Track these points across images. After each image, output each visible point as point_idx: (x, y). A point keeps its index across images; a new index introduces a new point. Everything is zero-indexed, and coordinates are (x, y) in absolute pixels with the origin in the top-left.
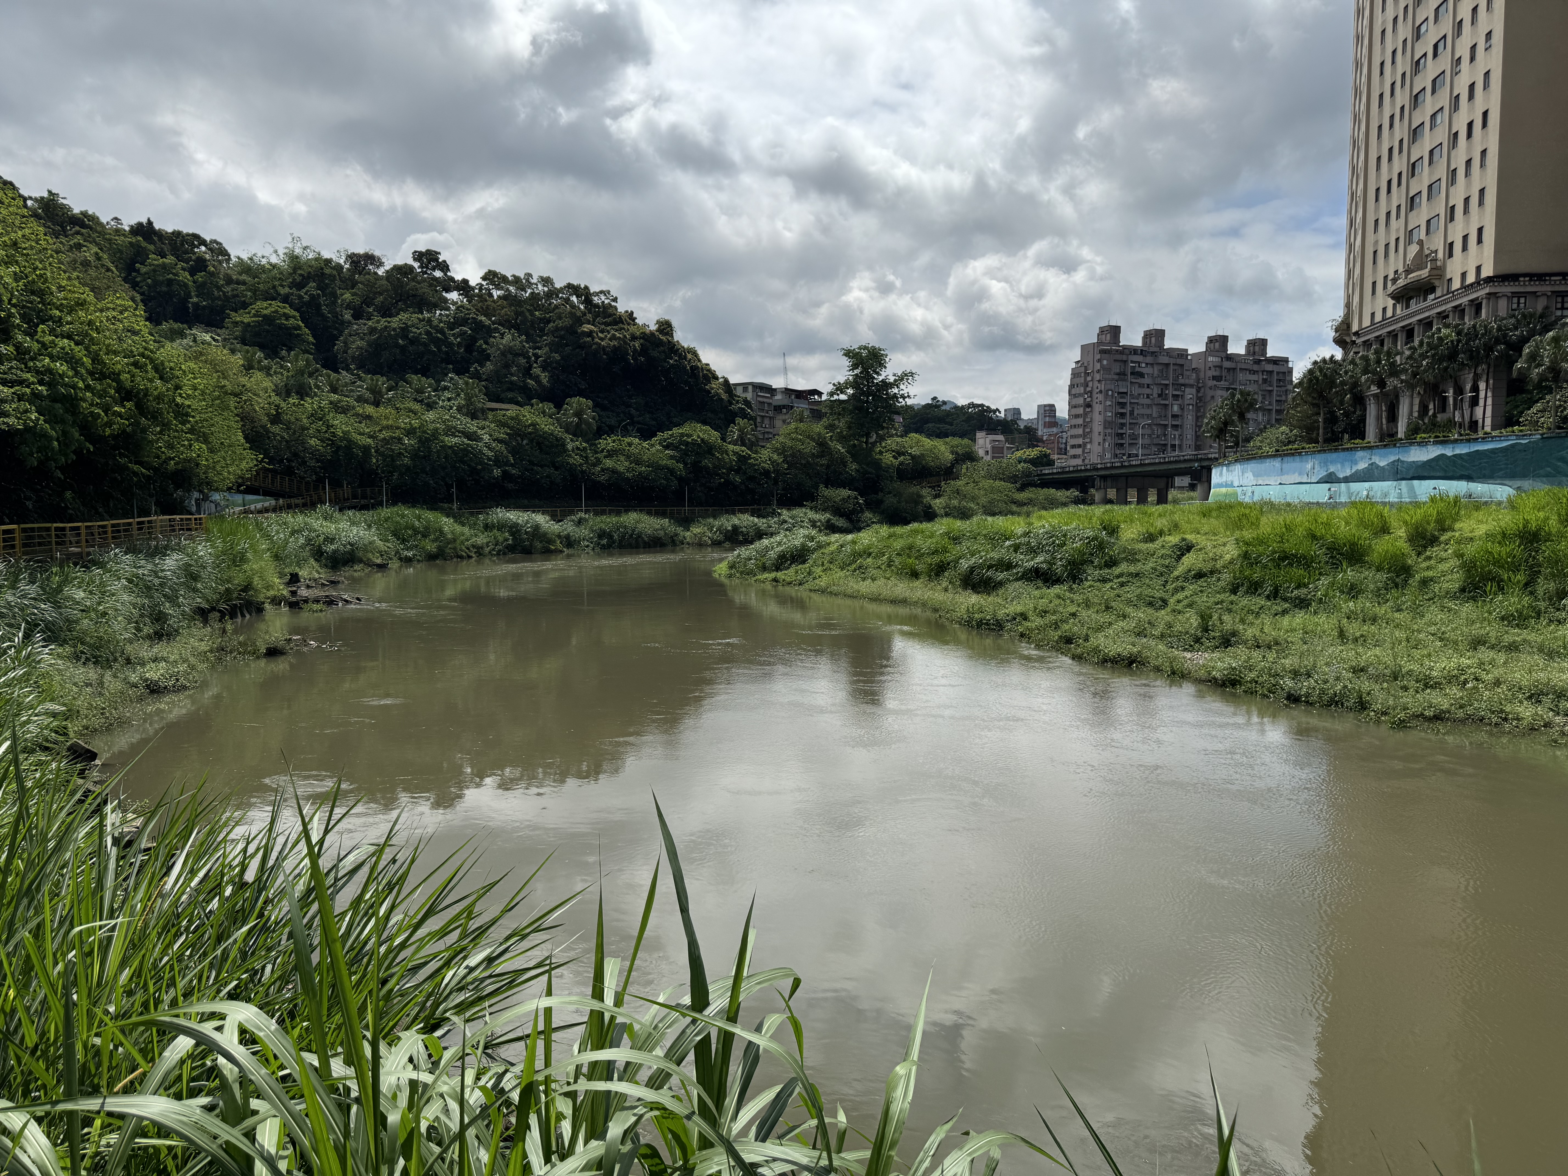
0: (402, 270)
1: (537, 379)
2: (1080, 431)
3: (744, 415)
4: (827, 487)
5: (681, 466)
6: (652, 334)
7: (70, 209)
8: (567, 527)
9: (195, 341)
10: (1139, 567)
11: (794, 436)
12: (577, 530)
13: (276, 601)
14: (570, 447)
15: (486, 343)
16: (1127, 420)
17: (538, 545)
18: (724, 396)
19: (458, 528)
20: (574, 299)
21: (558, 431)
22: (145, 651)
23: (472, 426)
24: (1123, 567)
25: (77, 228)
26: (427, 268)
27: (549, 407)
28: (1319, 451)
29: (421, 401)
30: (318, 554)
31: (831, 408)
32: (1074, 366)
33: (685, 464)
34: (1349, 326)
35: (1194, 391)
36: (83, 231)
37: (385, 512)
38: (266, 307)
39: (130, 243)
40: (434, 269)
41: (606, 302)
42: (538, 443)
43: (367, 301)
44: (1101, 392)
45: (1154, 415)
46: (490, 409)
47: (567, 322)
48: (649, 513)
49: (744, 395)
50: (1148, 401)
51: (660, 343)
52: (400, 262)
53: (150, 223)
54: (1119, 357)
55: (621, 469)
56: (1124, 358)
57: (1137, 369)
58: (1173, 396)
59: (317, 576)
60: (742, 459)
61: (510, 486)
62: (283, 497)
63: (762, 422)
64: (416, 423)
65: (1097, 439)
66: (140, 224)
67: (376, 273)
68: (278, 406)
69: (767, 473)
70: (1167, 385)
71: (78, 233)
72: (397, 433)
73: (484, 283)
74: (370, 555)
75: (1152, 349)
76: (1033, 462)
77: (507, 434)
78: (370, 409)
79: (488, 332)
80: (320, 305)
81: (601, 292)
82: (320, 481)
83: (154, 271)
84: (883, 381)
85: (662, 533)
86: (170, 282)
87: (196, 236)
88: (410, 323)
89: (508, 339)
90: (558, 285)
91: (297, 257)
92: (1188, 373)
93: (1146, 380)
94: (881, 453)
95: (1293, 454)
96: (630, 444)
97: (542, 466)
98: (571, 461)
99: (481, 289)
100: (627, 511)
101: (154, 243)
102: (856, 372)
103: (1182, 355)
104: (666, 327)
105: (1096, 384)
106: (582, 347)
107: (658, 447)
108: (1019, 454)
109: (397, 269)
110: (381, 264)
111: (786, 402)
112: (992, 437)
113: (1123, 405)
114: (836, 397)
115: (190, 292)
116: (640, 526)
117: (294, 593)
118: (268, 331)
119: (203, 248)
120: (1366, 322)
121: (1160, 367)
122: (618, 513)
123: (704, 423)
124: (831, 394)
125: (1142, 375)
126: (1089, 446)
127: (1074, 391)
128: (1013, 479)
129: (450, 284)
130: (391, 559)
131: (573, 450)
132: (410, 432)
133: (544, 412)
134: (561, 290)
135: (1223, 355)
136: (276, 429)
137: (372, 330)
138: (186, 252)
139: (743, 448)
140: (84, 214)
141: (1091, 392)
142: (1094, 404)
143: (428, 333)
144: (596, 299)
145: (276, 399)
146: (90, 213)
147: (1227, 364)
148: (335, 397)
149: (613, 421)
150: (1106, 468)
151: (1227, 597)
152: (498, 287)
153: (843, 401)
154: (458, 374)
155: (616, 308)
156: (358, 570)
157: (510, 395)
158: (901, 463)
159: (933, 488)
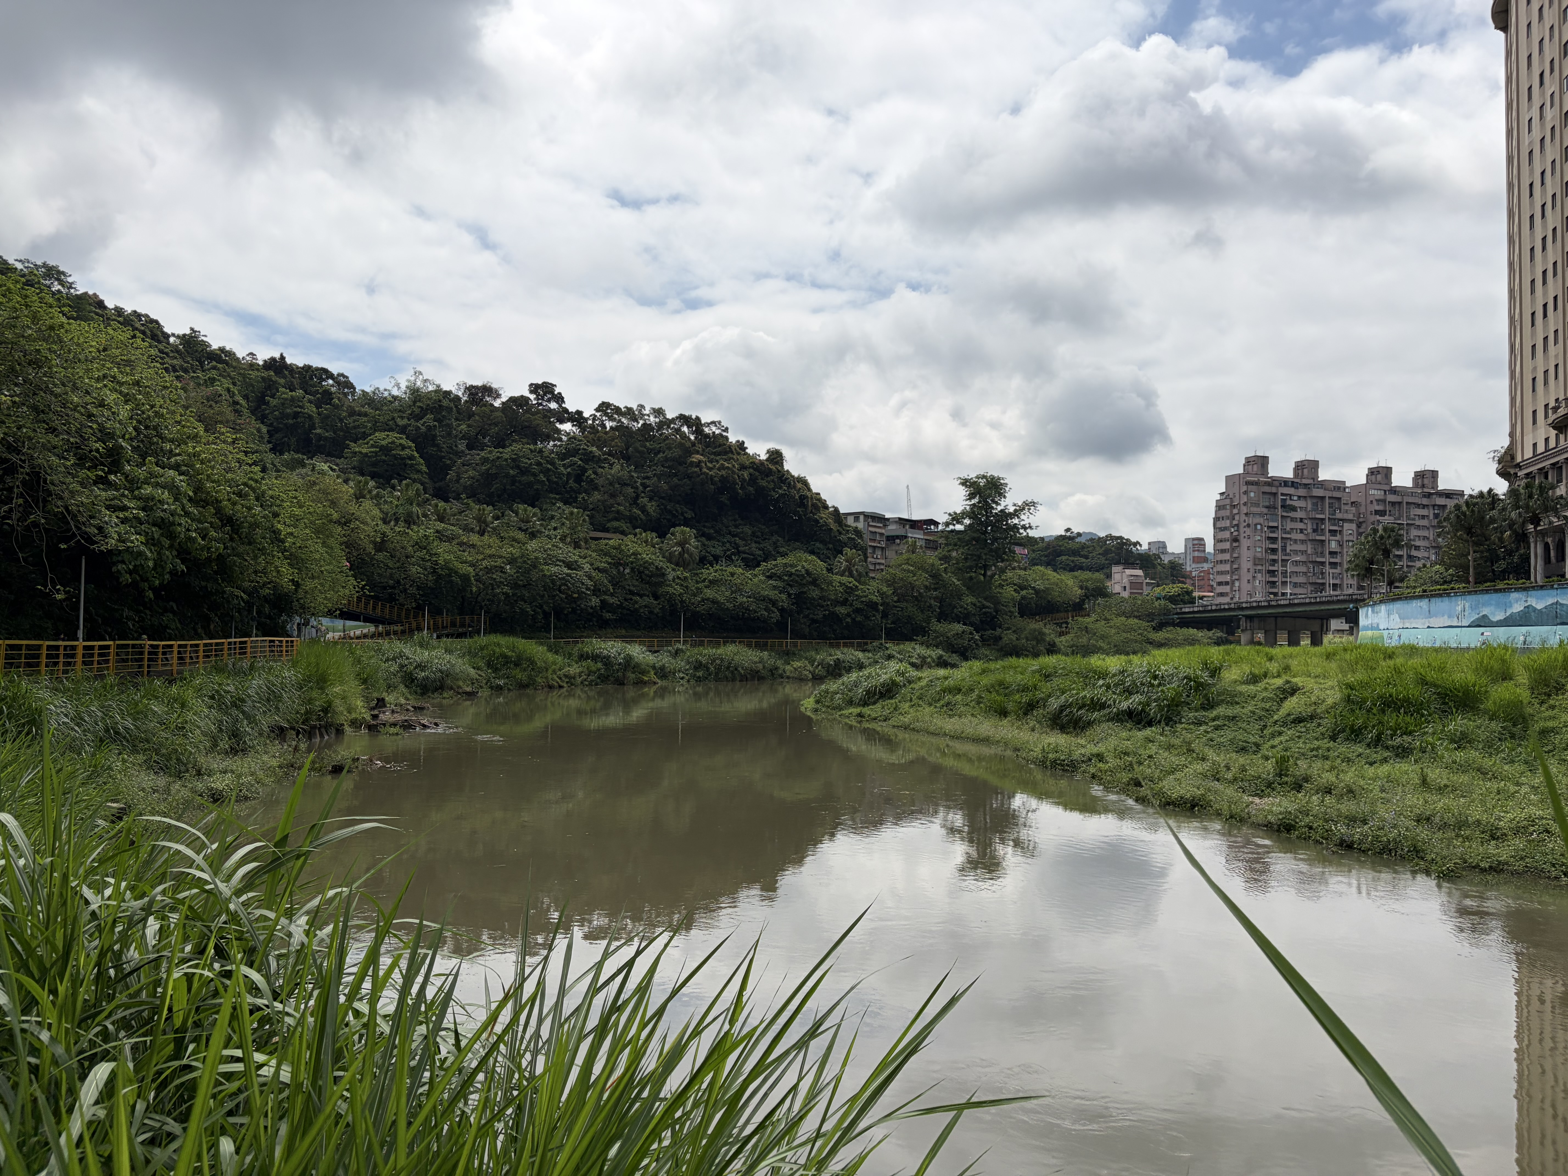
0: (519, 401)
1: (643, 510)
2: (1227, 567)
3: (855, 546)
4: (939, 621)
5: (784, 596)
6: (762, 463)
7: (210, 346)
8: (664, 659)
9: (313, 469)
10: (1237, 710)
11: (905, 567)
12: (673, 661)
13: (356, 724)
14: (670, 577)
15: (595, 473)
16: (1279, 556)
17: (631, 676)
18: (834, 526)
19: (550, 656)
20: (685, 429)
21: (660, 561)
22: (216, 763)
23: (574, 555)
24: (1221, 710)
25: (214, 363)
26: (543, 399)
27: (651, 536)
28: (1470, 593)
29: (525, 531)
30: (409, 680)
31: (947, 538)
32: (1218, 497)
33: (789, 595)
34: (1513, 458)
35: (1354, 526)
36: (219, 366)
37: (483, 640)
38: (383, 438)
39: (262, 378)
40: (549, 401)
41: (717, 432)
42: (640, 572)
43: (483, 432)
44: (1249, 525)
45: (1309, 552)
46: (592, 538)
47: (677, 453)
48: (749, 646)
49: (854, 525)
50: (1301, 537)
51: (769, 473)
52: (517, 394)
53: (282, 358)
54: (1267, 489)
55: (721, 599)
56: (1274, 490)
57: (1289, 502)
58: (1330, 531)
59: (403, 701)
60: (850, 590)
61: (608, 616)
62: (383, 623)
63: (874, 552)
64: (516, 552)
65: (1246, 576)
66: (273, 359)
67: (492, 405)
68: (384, 534)
69: (873, 605)
70: (1323, 520)
71: (214, 368)
72: (499, 562)
73: (598, 414)
74: (461, 683)
75: (1305, 481)
76: (1172, 599)
77: (609, 563)
78: (474, 538)
79: (598, 461)
80: (435, 436)
81: (713, 423)
82: (420, 608)
83: (283, 404)
84: (1002, 511)
85: (760, 666)
86: (296, 415)
87: (325, 371)
88: (521, 454)
89: (617, 469)
90: (670, 415)
91: (418, 390)
92: (1346, 507)
93: (1299, 514)
94: (1001, 586)
95: (1440, 595)
96: (732, 574)
97: (641, 596)
98: (671, 590)
99: (594, 420)
100: (725, 643)
101: (285, 377)
102: (973, 502)
103: (1339, 488)
104: (776, 457)
105: (1243, 517)
106: (689, 477)
107: (762, 578)
108: (1158, 590)
109: (512, 400)
110: (498, 396)
111: (901, 532)
112: (1128, 572)
113: (1274, 540)
114: (951, 527)
115: (314, 424)
116: (736, 658)
117: (375, 717)
118: (384, 461)
119: (331, 382)
120: (1529, 454)
121: (1315, 501)
122: (717, 645)
123: (812, 552)
124: (947, 524)
125: (1294, 509)
126: (1237, 584)
127: (1220, 524)
128: (1150, 617)
129: (564, 415)
130: (481, 687)
131: (674, 580)
132: (512, 561)
133: (646, 542)
134: (673, 421)
135: (1387, 488)
136: (380, 556)
137: (485, 460)
138: (314, 386)
139: (851, 579)
140: (222, 350)
141: (1237, 525)
142: (1241, 538)
143: (539, 464)
144: (706, 430)
145: (383, 527)
146: (228, 349)
147: (1391, 498)
148: (441, 526)
149: (718, 551)
150: (1252, 608)
151: (1325, 743)
152: (611, 419)
153: (959, 532)
154: (566, 503)
155: (727, 438)
156: (447, 698)
157: (616, 524)
158: (1023, 598)
159: (1059, 625)
